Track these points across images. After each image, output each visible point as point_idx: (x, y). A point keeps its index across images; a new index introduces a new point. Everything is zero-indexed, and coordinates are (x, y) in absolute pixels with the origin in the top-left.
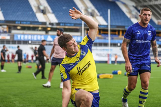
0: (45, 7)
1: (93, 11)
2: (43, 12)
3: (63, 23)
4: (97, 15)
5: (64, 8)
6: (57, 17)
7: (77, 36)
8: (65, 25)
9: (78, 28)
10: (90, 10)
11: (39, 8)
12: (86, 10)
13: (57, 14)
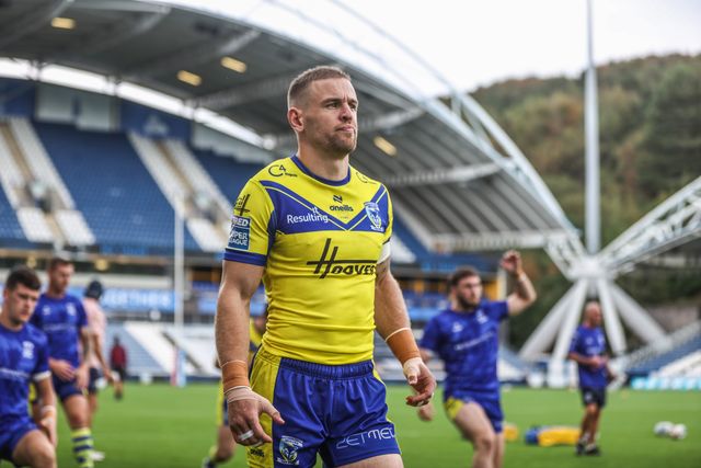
0: (49, 191)
1: (215, 204)
2: (44, 206)
3: (109, 245)
5: (115, 192)
7: (160, 290)
9: (161, 260)
11: (27, 192)
13: (91, 212)
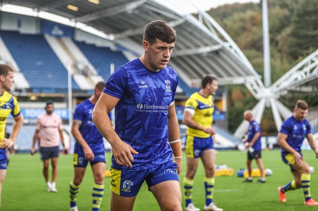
0: (7, 62)
1: (87, 67)
3: (37, 89)
4: (93, 74)
5: (39, 63)
6: (27, 78)
7: (61, 109)
8: (40, 92)
10: (81, 67)
12: (75, 66)
13: (27, 73)
